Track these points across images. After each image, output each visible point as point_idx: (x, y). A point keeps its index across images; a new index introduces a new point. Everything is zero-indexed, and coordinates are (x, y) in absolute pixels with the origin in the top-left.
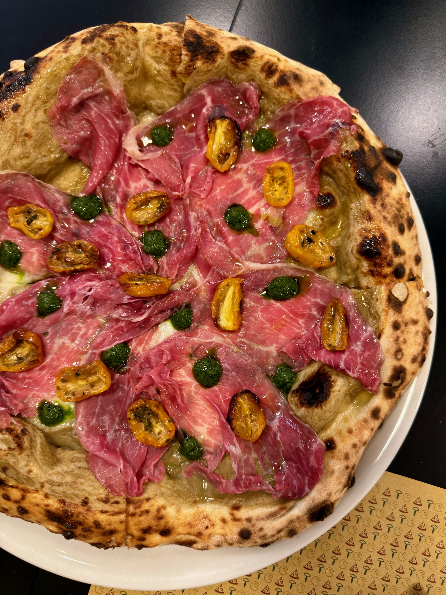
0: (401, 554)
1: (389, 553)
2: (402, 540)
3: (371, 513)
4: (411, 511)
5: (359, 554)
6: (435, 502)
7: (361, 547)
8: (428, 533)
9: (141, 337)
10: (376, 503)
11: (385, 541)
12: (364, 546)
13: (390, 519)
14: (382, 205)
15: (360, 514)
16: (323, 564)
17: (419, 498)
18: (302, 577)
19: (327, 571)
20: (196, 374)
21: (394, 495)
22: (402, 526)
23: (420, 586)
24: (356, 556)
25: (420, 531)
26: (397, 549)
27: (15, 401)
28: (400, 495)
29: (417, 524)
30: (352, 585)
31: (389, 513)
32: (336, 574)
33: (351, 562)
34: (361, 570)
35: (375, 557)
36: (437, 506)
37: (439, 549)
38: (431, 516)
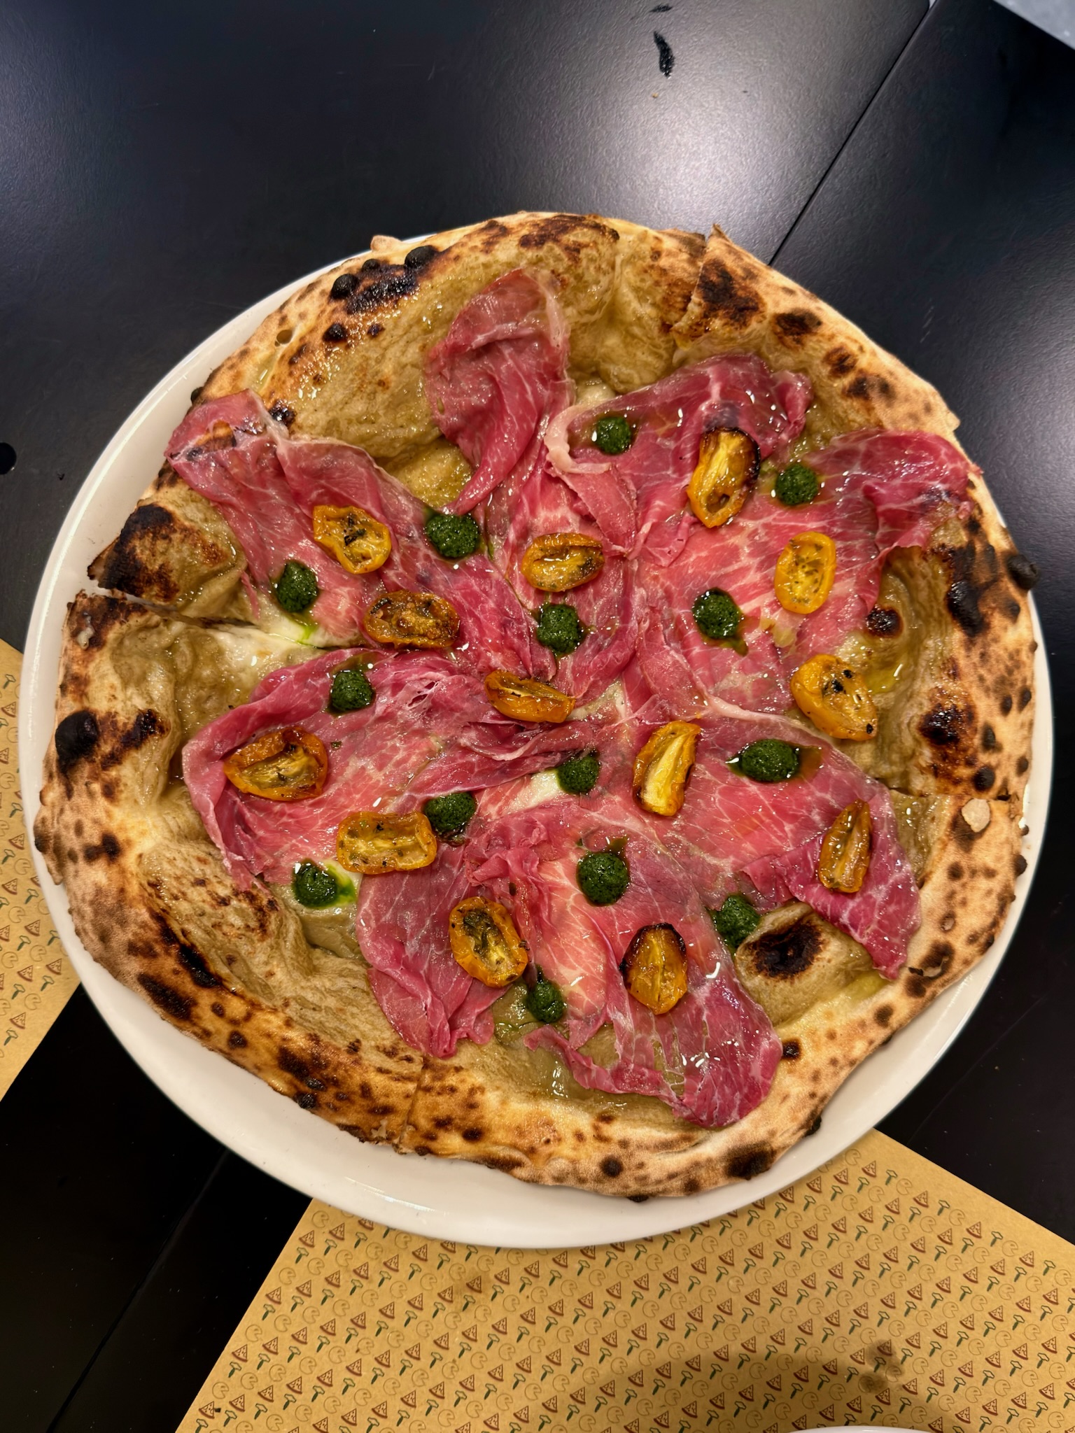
0: (870, 1284)
1: (849, 1277)
2: (877, 1259)
3: (833, 1198)
4: (906, 1214)
5: (796, 1266)
6: (953, 1207)
7: (802, 1254)
8: (927, 1259)
9: (499, 789)
10: (846, 1183)
11: (846, 1254)
12: (808, 1254)
13: (866, 1218)
14: (983, 655)
15: (814, 1195)
16: (728, 1267)
17: (926, 1193)
18: (684, 1283)
19: (731, 1282)
20: (583, 877)
21: (882, 1175)
22: (884, 1234)
23: (890, 1348)
24: (789, 1267)
25: (914, 1252)
26: (865, 1272)
27: (258, 850)
28: (893, 1180)
29: (912, 1238)
30: (770, 1317)
31: (866, 1207)
32: (746, 1291)
33: (778, 1275)
34: (793, 1294)
35: (823, 1278)
36: (954, 1215)
37: (939, 1291)
38: (940, 1230)
